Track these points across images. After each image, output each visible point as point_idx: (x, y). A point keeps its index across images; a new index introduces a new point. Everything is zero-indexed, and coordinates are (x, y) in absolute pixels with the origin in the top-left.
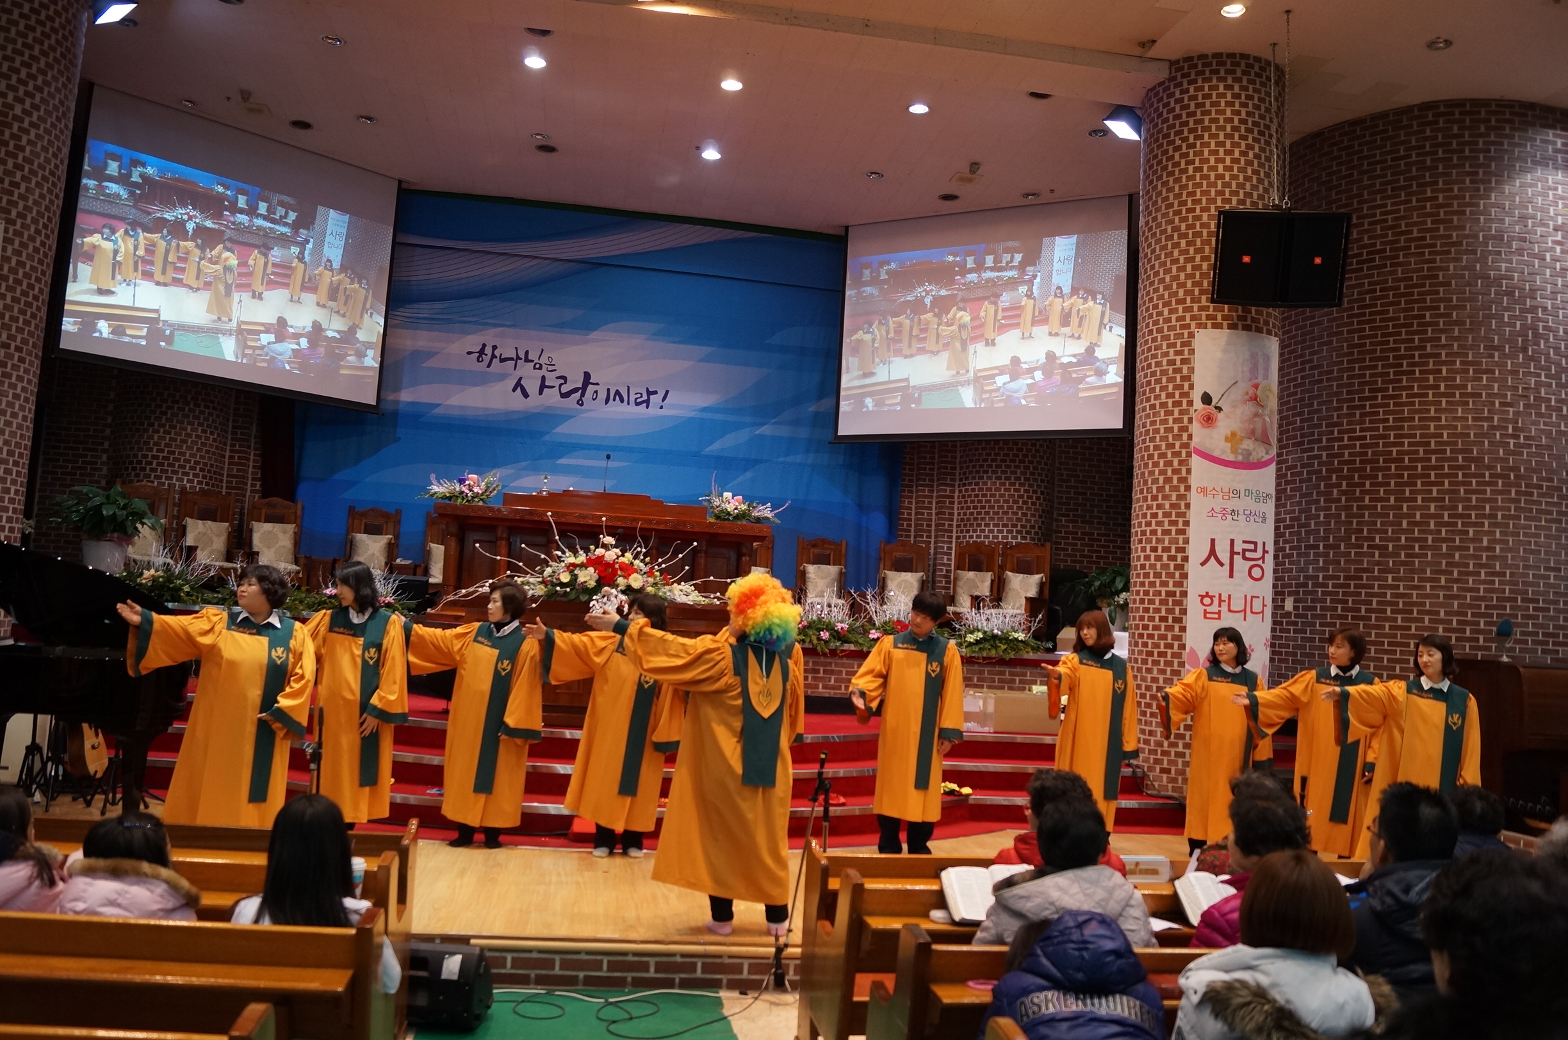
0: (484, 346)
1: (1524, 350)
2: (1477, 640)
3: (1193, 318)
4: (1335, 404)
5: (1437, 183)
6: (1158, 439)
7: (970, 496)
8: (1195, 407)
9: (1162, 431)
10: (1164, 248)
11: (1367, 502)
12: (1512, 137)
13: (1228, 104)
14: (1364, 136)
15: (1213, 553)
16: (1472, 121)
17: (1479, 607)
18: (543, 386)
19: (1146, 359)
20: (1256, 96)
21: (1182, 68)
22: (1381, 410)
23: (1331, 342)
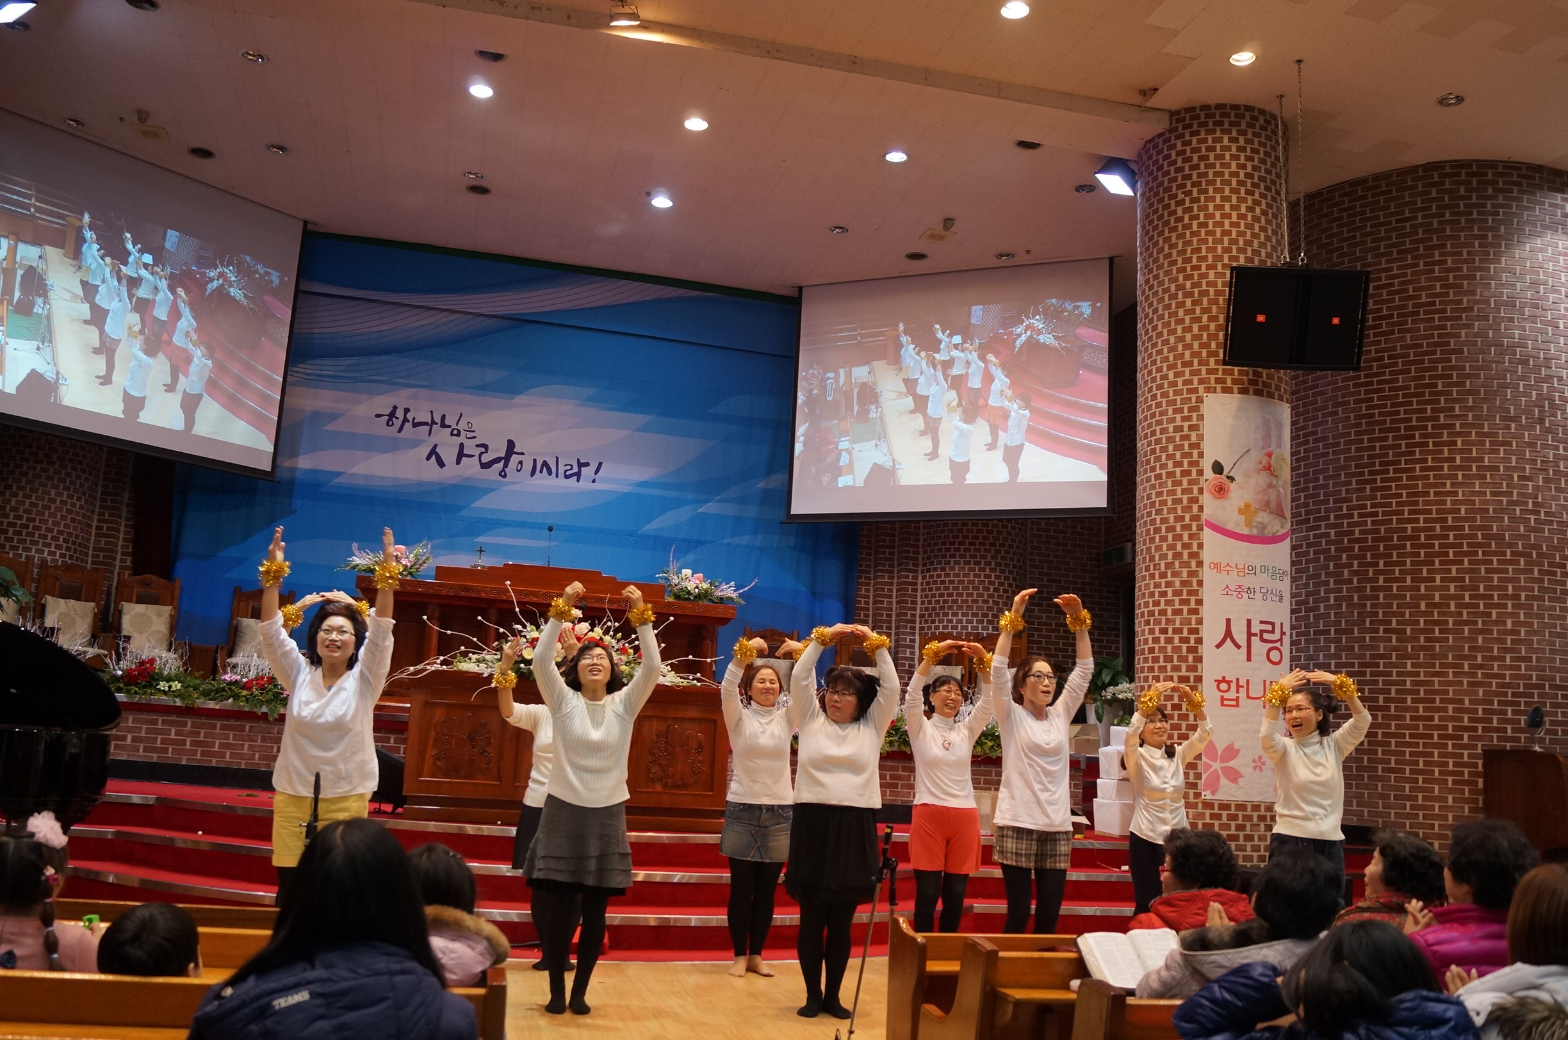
0: (395, 408)
1: (1541, 421)
2: (1505, 730)
3: (1201, 382)
4: (1343, 479)
5: (1444, 246)
6: (1165, 511)
7: (935, 583)
8: (1205, 477)
9: (1170, 502)
10: (1168, 307)
11: (1381, 582)
12: (1519, 200)
13: (1233, 157)
14: (1366, 197)
15: (1228, 634)
16: (1479, 182)
17: (1506, 694)
18: (461, 455)
19: (1150, 426)
20: (1262, 150)
21: (1183, 119)
22: (1393, 484)
23: (1336, 413)
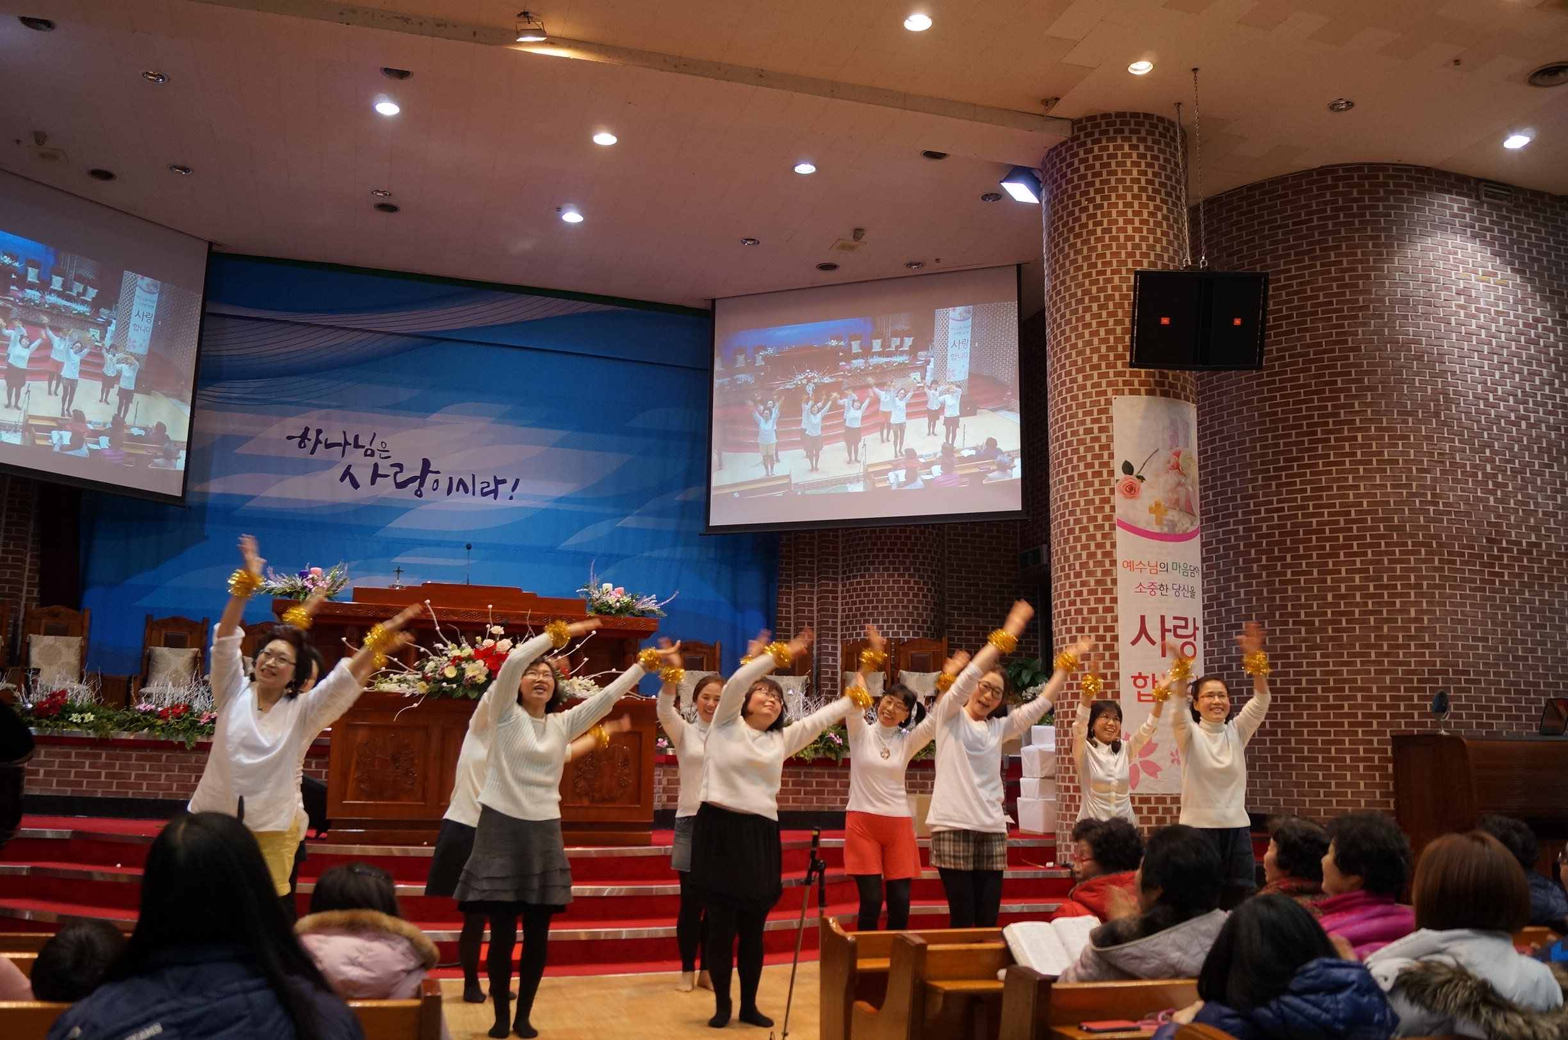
0: (307, 429)
1: (1437, 415)
2: (1412, 716)
3: (1109, 384)
4: (1249, 476)
5: (1340, 247)
6: (1078, 512)
7: (855, 590)
8: (1116, 477)
9: (1082, 503)
10: (1075, 311)
11: (1289, 576)
12: (1411, 201)
13: (1134, 164)
14: (1263, 200)
15: (1143, 630)
16: (1370, 185)
17: (1412, 681)
18: (375, 475)
19: (1061, 428)
20: (1162, 157)
21: (1085, 128)
22: (1298, 480)
23: (1241, 412)
